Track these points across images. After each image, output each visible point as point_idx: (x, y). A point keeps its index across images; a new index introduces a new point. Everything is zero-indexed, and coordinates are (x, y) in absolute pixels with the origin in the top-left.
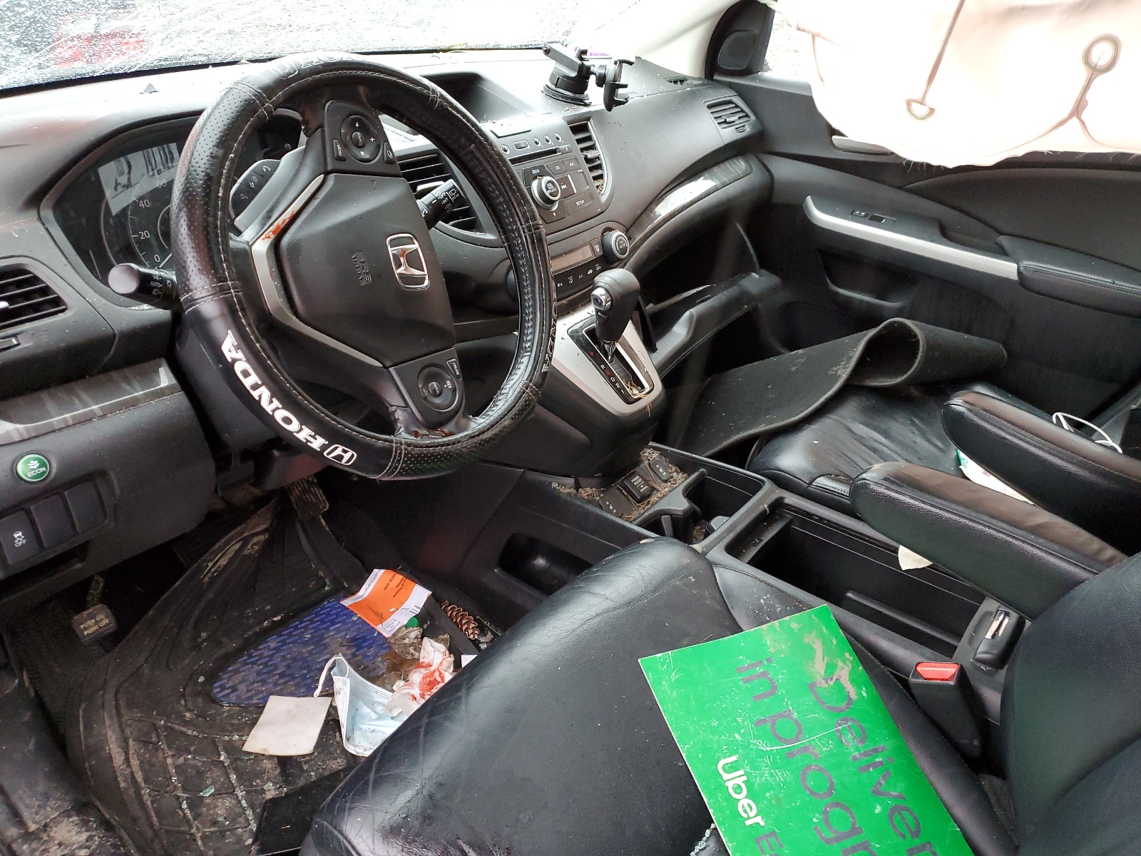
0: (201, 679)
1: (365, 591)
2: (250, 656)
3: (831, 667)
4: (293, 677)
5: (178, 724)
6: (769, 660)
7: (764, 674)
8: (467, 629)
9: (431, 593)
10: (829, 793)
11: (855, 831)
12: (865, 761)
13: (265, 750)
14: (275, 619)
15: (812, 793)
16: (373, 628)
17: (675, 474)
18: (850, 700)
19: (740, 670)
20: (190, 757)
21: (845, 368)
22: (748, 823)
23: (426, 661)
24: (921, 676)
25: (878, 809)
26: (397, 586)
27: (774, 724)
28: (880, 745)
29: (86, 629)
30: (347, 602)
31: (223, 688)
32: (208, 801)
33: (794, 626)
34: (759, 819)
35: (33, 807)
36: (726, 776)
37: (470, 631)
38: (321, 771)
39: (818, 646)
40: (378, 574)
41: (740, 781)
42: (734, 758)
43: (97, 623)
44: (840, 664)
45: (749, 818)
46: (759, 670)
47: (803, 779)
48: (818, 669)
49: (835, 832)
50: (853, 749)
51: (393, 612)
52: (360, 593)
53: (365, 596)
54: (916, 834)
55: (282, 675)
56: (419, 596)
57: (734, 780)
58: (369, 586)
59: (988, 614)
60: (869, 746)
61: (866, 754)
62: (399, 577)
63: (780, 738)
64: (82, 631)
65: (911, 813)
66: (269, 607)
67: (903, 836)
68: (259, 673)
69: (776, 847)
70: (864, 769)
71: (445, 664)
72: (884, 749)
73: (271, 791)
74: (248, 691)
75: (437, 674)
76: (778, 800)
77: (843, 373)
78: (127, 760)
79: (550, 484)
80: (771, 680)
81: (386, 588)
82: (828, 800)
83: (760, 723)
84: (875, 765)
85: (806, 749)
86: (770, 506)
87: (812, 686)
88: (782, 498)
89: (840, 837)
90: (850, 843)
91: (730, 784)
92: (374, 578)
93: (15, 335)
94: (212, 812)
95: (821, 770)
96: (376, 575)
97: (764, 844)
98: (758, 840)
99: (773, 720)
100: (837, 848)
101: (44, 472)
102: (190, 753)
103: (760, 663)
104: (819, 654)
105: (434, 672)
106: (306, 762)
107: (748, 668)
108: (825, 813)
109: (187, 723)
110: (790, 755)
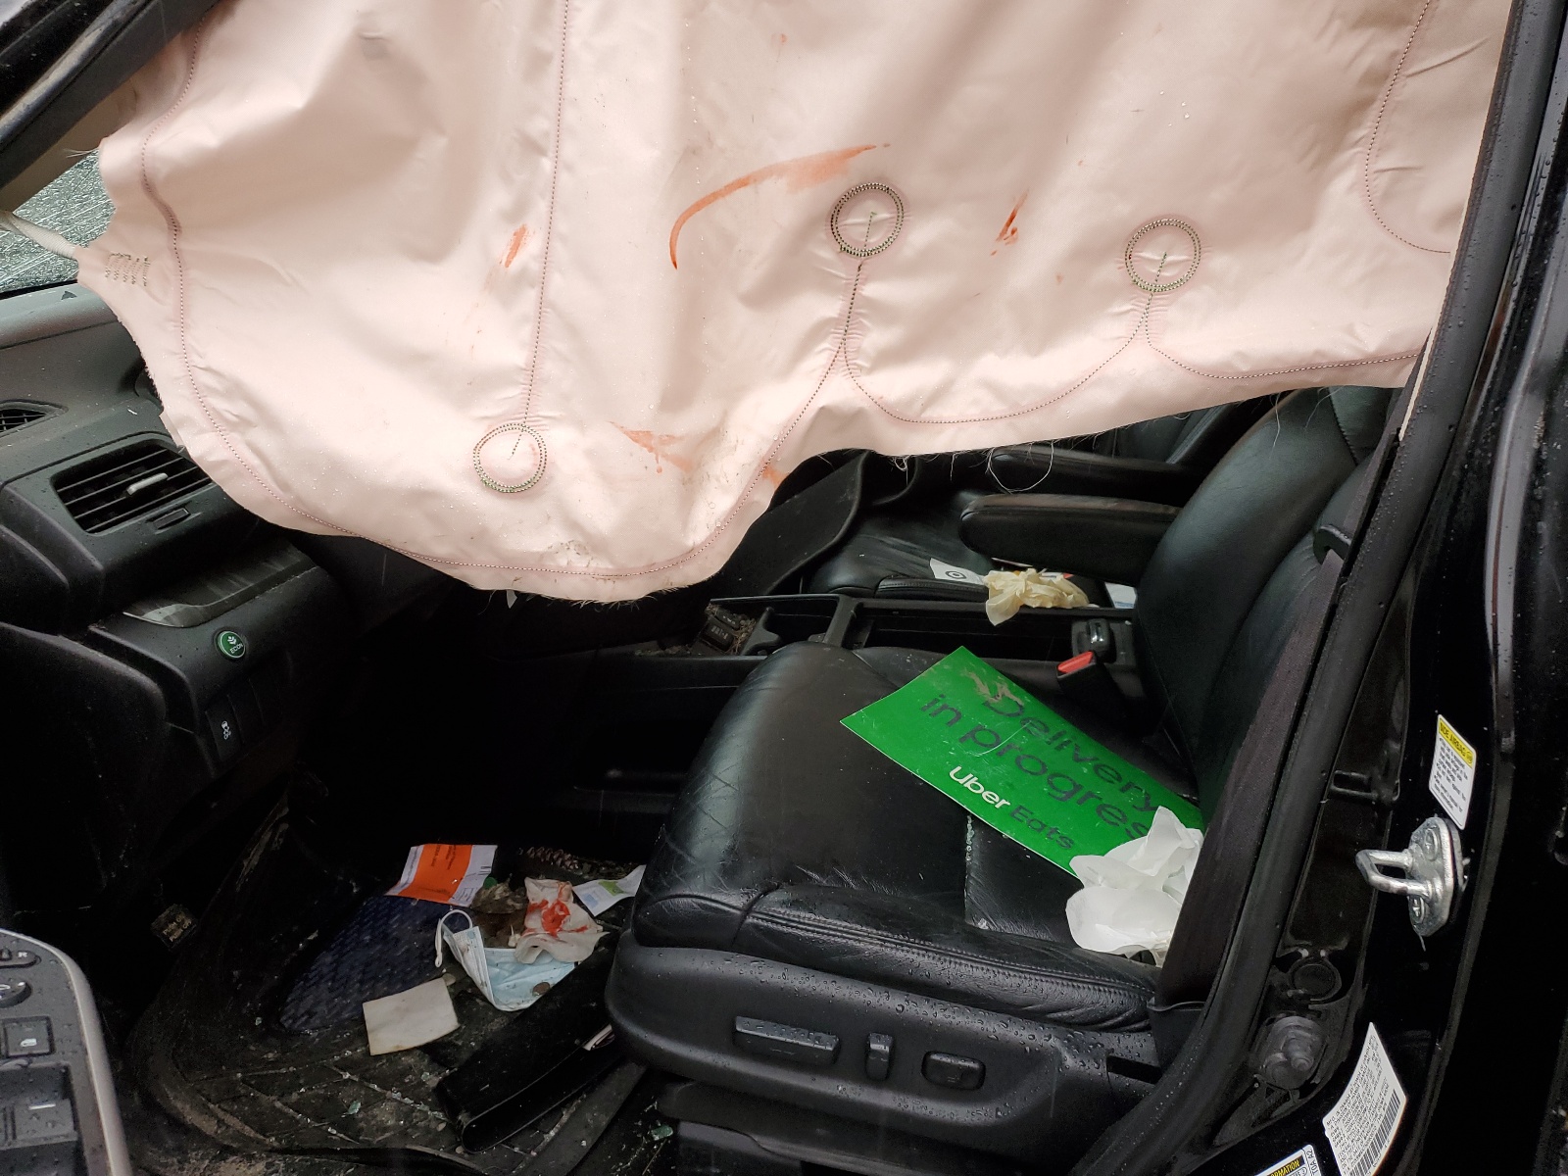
0: (258, 1021)
1: (408, 876)
2: (306, 980)
3: (992, 688)
4: (375, 979)
5: (263, 1070)
6: (942, 696)
7: (945, 707)
8: (563, 863)
9: (495, 847)
10: (1044, 770)
11: (1077, 788)
12: (1056, 743)
13: (398, 1047)
14: (311, 938)
15: (1032, 773)
16: (442, 904)
17: (742, 622)
18: (1021, 706)
19: (924, 709)
20: (303, 1090)
21: (852, 492)
22: (997, 806)
23: (538, 901)
24: (1064, 673)
25: (1085, 771)
26: (447, 858)
27: (974, 738)
28: (1060, 730)
29: (170, 934)
30: (394, 892)
31: (295, 1019)
32: (360, 1116)
33: (946, 667)
34: (1004, 802)
35: (172, 1165)
36: (961, 781)
37: (568, 863)
38: (480, 1038)
39: (974, 676)
40: (417, 852)
41: (973, 781)
42: (959, 768)
43: (179, 925)
44: (998, 685)
45: (996, 803)
46: (939, 705)
47: (1020, 767)
48: (984, 691)
49: (1064, 792)
50: (1044, 737)
51: (458, 883)
52: (403, 879)
53: (411, 880)
54: (1119, 779)
55: (361, 982)
56: (482, 856)
57: (969, 781)
58: (412, 867)
59: (1079, 636)
60: (1053, 732)
61: (1055, 738)
62: (446, 847)
63: (985, 746)
64: (167, 938)
65: (1108, 767)
66: (295, 928)
67: (1112, 782)
68: (331, 990)
69: (1028, 815)
70: (1059, 748)
71: (564, 893)
72: (1065, 732)
73: (431, 1079)
74: (330, 1011)
75: (557, 909)
76: (1011, 785)
77: (855, 497)
78: (220, 1122)
79: (632, 654)
80: (952, 709)
81: (433, 865)
82: (1046, 775)
83: (963, 740)
84: (1067, 743)
85: (1009, 746)
86: (856, 611)
87: (987, 704)
88: (861, 604)
89: (1070, 795)
90: (1079, 796)
91: (968, 785)
92: (415, 858)
93: (183, 506)
94: (373, 1122)
95: (1029, 756)
96: (416, 853)
97: (1017, 815)
98: (1012, 815)
99: (972, 734)
100: (1072, 801)
101: (242, 648)
102: (301, 1086)
103: (936, 701)
104: (978, 681)
105: (553, 908)
106: (457, 1039)
107: (928, 706)
108: (1050, 783)
109: (275, 1064)
110: (1000, 754)
